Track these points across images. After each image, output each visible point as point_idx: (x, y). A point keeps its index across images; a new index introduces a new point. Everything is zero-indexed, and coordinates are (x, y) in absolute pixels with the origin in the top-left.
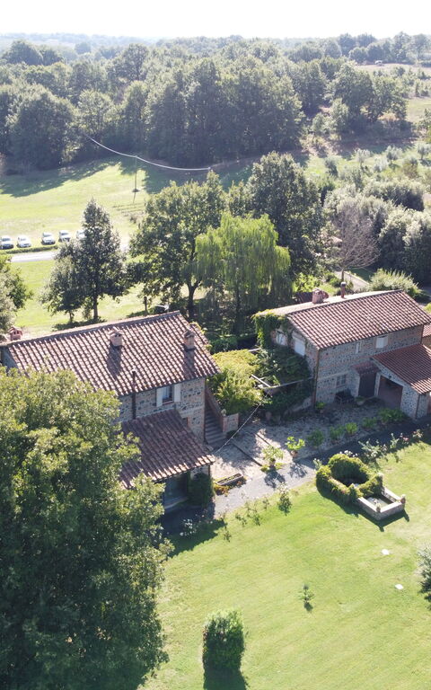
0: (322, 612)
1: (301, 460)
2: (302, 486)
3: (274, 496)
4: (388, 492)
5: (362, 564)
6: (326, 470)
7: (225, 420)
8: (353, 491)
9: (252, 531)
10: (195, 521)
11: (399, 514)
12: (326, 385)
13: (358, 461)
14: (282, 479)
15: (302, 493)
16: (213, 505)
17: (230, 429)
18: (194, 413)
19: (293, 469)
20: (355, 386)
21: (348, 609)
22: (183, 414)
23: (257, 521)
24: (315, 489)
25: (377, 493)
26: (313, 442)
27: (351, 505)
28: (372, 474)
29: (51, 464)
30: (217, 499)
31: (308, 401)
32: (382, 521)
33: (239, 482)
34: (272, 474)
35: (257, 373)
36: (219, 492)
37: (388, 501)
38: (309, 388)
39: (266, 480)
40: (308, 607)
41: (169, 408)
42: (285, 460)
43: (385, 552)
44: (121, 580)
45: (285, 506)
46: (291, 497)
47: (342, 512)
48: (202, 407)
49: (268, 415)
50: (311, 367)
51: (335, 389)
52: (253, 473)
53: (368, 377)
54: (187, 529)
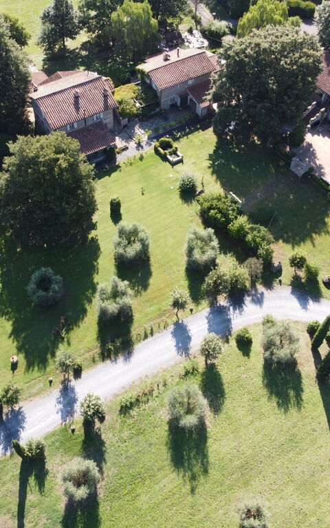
0: (147, 195)
1: (150, 138)
2: (148, 150)
3: (138, 154)
4: (178, 153)
5: (163, 180)
6: (158, 144)
7: (122, 121)
8: (165, 153)
9: (129, 168)
10: (109, 165)
11: (181, 161)
12: (165, 102)
13: (170, 140)
14: (142, 147)
15: (148, 153)
16: (116, 158)
17: (125, 124)
18: (109, 120)
19: (147, 142)
20: (179, 102)
21: (154, 194)
22: (104, 122)
23: (131, 164)
24: (153, 151)
25: (175, 153)
26: (156, 130)
27: (164, 158)
28: (175, 145)
29: (64, 165)
30: (118, 156)
31: (158, 109)
32: (173, 164)
33: (126, 149)
34: (139, 145)
35: (136, 98)
36: (118, 153)
37: (178, 156)
38: (158, 104)
39: (137, 147)
40: (143, 194)
41: (99, 120)
42: (144, 138)
43: (171, 176)
44: (84, 191)
45: (141, 158)
46: (144, 155)
47: (161, 161)
48: (112, 118)
49: (141, 117)
50: (159, 95)
51: (169, 103)
52: (132, 145)
53: (184, 98)
54: (106, 168)
